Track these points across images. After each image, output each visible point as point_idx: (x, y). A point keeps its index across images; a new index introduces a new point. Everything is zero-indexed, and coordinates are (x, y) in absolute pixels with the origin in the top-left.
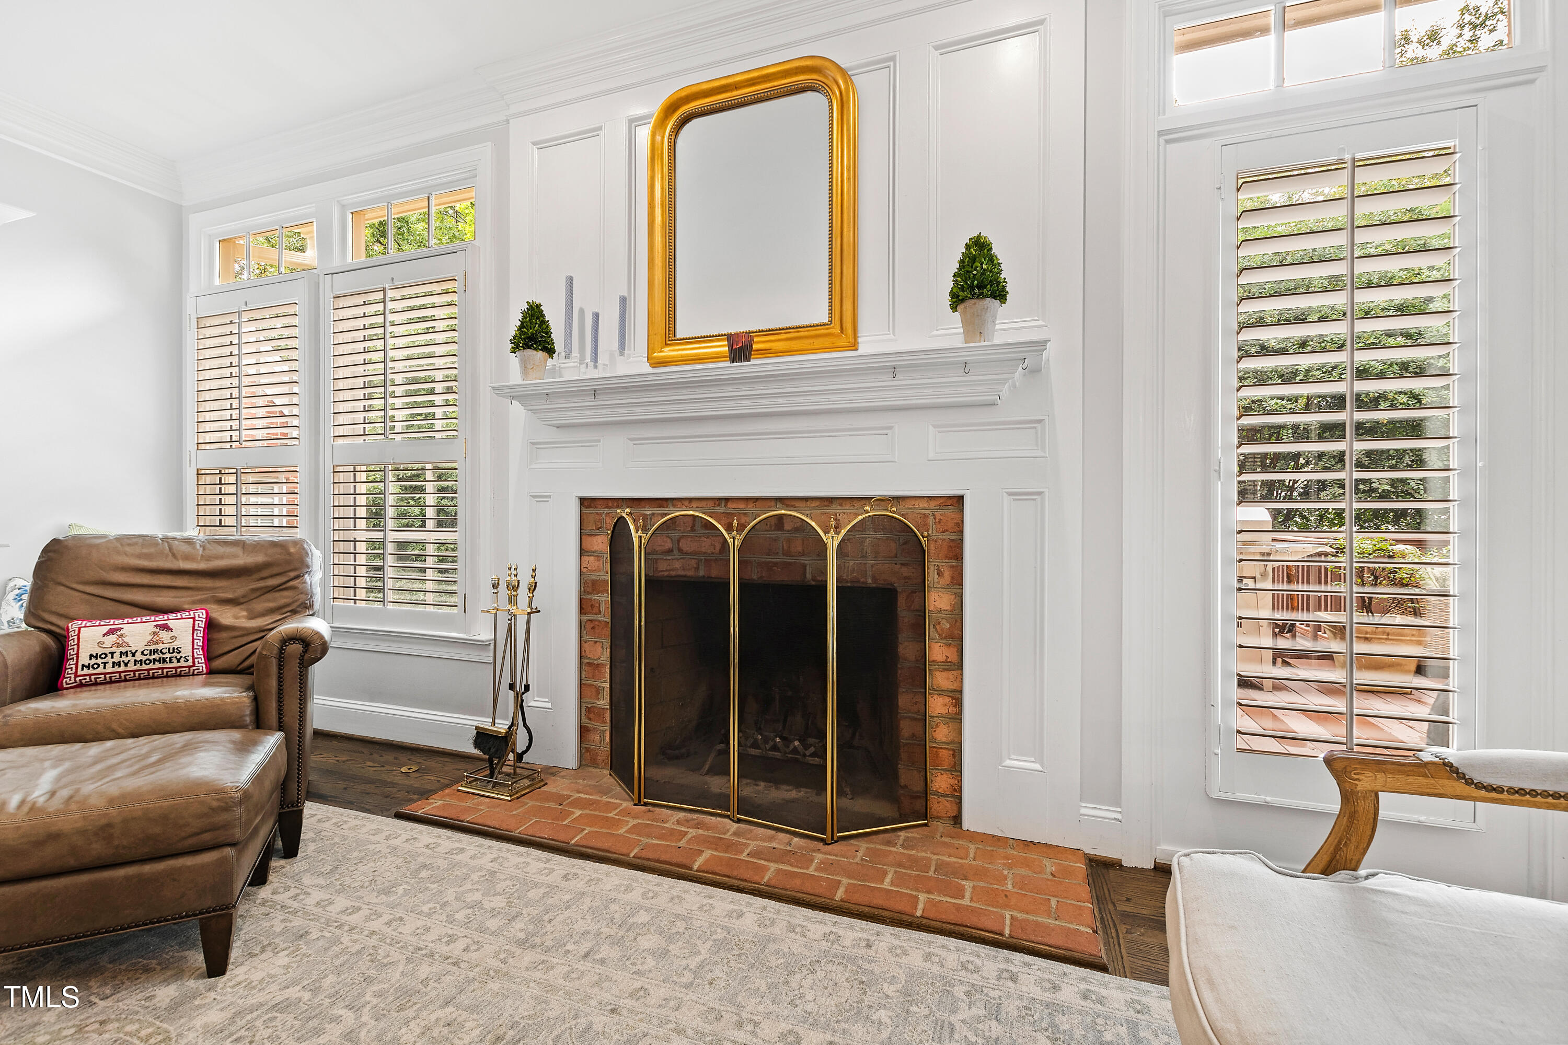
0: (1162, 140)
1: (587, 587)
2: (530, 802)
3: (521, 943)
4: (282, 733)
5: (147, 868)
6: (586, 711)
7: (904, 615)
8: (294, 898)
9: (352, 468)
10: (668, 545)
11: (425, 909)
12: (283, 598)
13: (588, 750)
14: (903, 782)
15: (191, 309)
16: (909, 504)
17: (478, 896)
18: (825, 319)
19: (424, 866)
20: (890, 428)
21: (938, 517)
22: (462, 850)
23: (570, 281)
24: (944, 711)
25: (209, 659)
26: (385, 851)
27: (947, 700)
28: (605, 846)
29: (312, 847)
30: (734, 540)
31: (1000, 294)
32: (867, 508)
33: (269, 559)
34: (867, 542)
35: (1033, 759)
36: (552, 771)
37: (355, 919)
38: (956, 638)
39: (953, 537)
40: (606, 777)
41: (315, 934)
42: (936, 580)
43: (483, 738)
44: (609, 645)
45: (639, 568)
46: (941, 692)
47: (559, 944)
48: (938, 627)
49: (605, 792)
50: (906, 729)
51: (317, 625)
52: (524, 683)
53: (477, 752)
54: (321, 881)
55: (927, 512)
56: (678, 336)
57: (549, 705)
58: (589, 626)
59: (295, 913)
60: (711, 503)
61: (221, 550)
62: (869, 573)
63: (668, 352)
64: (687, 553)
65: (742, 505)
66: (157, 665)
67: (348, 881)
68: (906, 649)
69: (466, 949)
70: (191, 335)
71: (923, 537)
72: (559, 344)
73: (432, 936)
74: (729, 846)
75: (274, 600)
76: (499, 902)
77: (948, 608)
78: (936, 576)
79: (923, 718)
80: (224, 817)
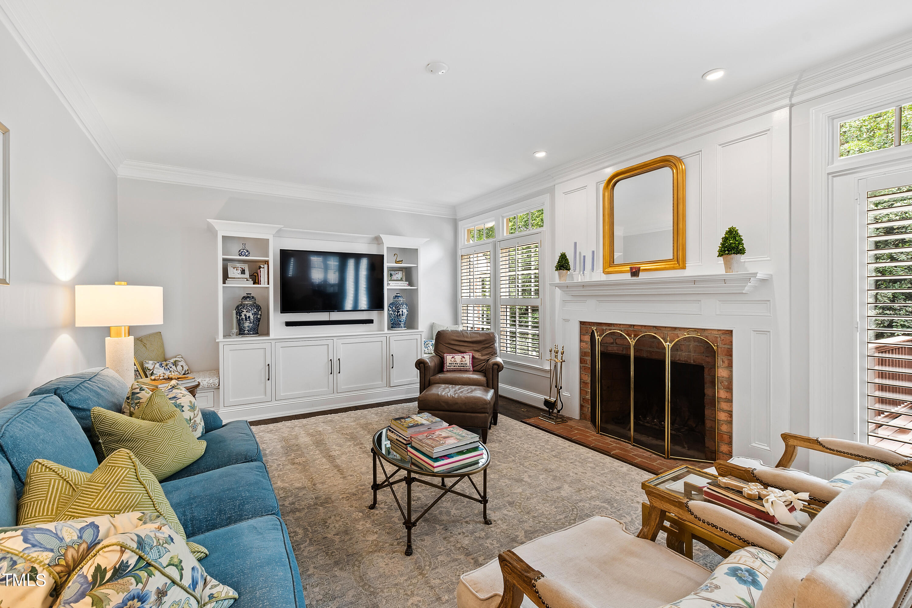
0: (830, 176)
1: (583, 354)
2: (561, 426)
3: (554, 456)
4: (493, 390)
5: (472, 415)
6: (583, 399)
7: (707, 377)
8: (498, 434)
9: (505, 307)
10: (612, 341)
11: (530, 443)
12: (490, 350)
13: (583, 414)
14: (707, 445)
15: (459, 253)
16: (709, 332)
17: (543, 444)
18: (672, 258)
19: (529, 435)
20: (700, 301)
21: (722, 338)
22: (540, 433)
23: (575, 243)
24: (725, 419)
25: (473, 367)
26: (518, 429)
27: (727, 414)
28: (583, 441)
29: (500, 424)
30: (632, 342)
31: (742, 251)
32: (685, 334)
33: (486, 338)
34: (691, 345)
35: (766, 445)
36: (570, 419)
37: (512, 441)
38: (729, 389)
39: (729, 347)
40: (589, 424)
41: (504, 442)
42: (721, 364)
43: (546, 403)
44: (590, 376)
45: (598, 349)
46: (724, 411)
47: (564, 459)
48: (722, 384)
49: (588, 428)
50: (708, 424)
51: (499, 360)
52: (560, 386)
53: (545, 408)
54: (503, 432)
55: (717, 336)
56: (615, 263)
57: (569, 395)
58: (583, 368)
59: (498, 437)
60: (628, 326)
61: (474, 335)
62: (692, 359)
63: (611, 269)
64: (619, 345)
65: (639, 328)
66: (462, 368)
67: (510, 433)
68: (708, 391)
69: (540, 454)
70: (459, 261)
71: (715, 346)
72: (572, 267)
73: (531, 449)
74: (626, 451)
75: (487, 351)
76: (549, 447)
77: (727, 376)
78: (721, 362)
79: (714, 420)
80: (486, 406)
